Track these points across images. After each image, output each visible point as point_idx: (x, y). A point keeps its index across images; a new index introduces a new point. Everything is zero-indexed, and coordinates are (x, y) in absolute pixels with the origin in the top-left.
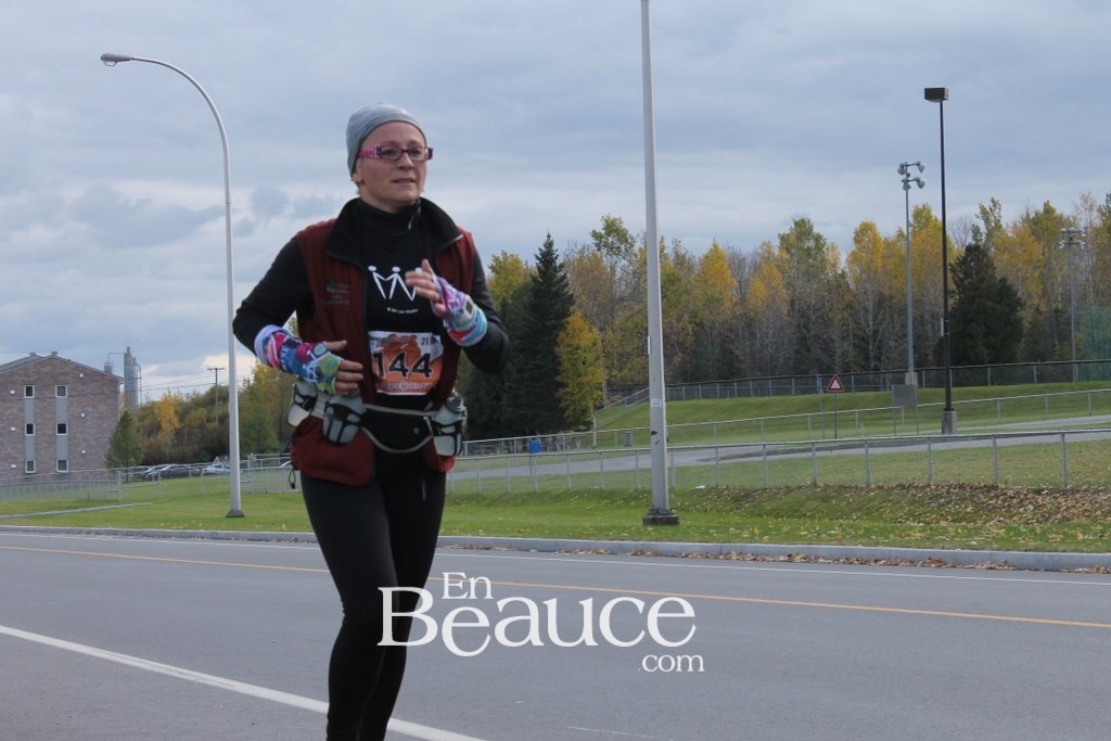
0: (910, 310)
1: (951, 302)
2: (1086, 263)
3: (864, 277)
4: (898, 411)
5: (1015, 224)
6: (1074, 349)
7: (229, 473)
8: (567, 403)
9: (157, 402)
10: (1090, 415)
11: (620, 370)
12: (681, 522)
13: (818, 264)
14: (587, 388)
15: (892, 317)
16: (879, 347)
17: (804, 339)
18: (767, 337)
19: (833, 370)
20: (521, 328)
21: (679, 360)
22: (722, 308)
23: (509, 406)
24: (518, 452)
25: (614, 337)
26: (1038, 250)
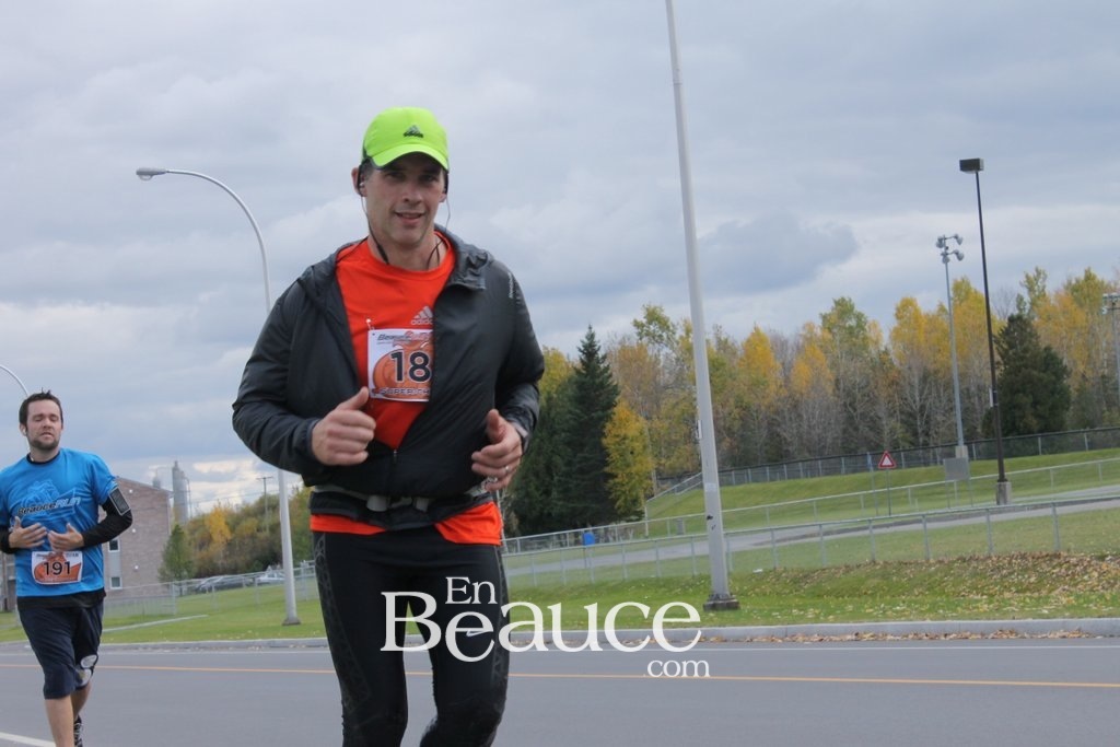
0: (957, 384)
1: (997, 373)
3: (908, 353)
4: (951, 485)
5: (1057, 293)
7: (282, 582)
8: (619, 493)
9: (208, 515)
11: (668, 458)
12: (742, 607)
13: (860, 341)
14: (637, 477)
15: (938, 391)
16: (927, 422)
17: (850, 419)
18: (814, 417)
19: (882, 447)
20: (567, 421)
21: (728, 444)
22: (767, 391)
23: (559, 499)
24: (571, 545)
25: (661, 425)
26: (1081, 317)
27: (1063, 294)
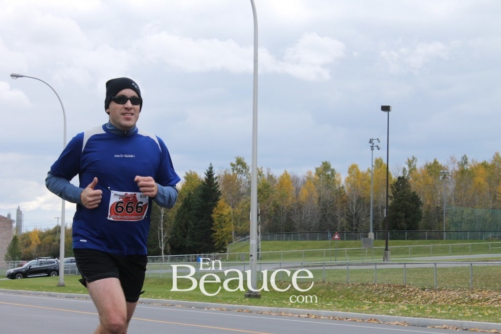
0: (372, 205)
1: (390, 201)
2: (451, 187)
3: (352, 189)
4: (365, 250)
5: (421, 169)
6: (444, 224)
8: (216, 240)
9: (31, 232)
10: (451, 255)
11: (241, 225)
12: (262, 297)
13: (331, 182)
14: (225, 233)
15: (364, 207)
16: (358, 221)
17: (324, 215)
18: (308, 213)
19: (337, 229)
20: (197, 205)
21: (268, 222)
22: (288, 200)
23: (189, 240)
24: (193, 261)
25: (238, 211)
26: (430, 179)
27: (423, 169)
